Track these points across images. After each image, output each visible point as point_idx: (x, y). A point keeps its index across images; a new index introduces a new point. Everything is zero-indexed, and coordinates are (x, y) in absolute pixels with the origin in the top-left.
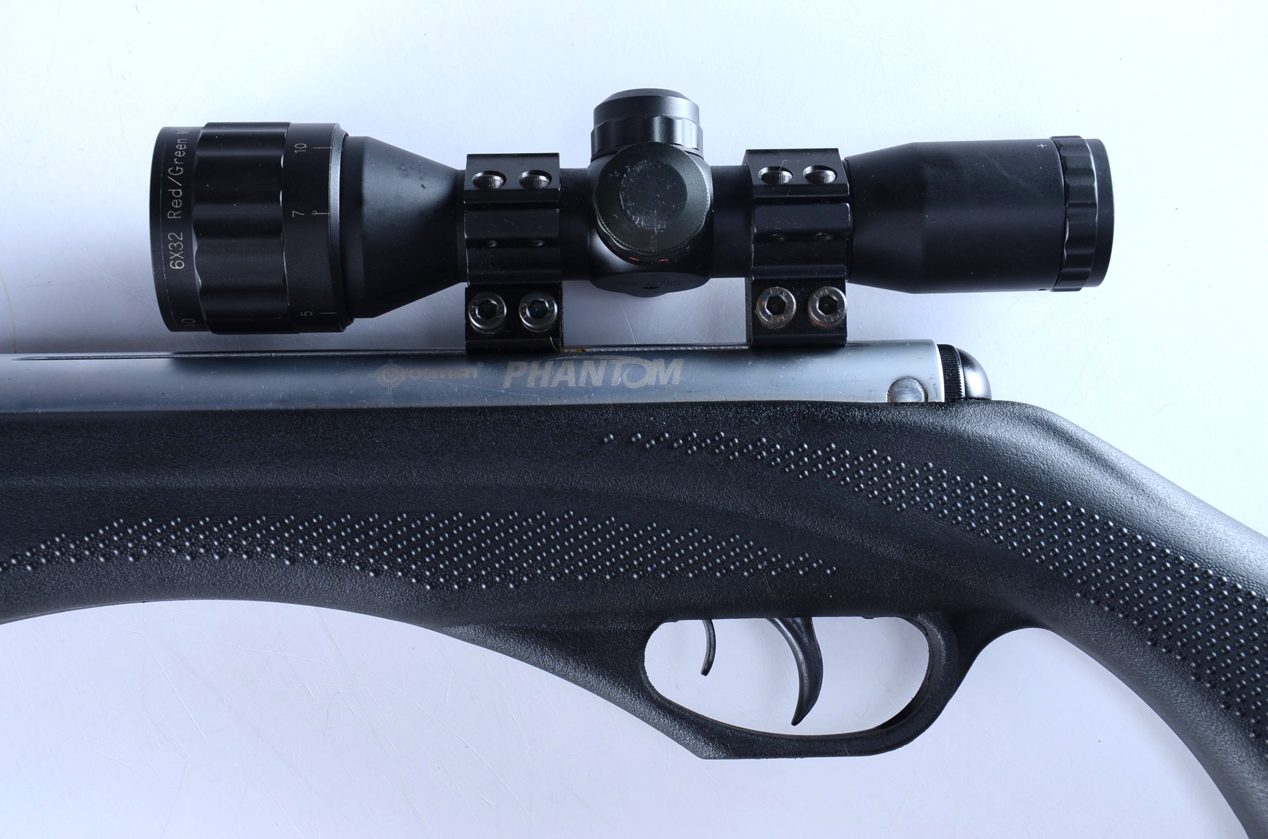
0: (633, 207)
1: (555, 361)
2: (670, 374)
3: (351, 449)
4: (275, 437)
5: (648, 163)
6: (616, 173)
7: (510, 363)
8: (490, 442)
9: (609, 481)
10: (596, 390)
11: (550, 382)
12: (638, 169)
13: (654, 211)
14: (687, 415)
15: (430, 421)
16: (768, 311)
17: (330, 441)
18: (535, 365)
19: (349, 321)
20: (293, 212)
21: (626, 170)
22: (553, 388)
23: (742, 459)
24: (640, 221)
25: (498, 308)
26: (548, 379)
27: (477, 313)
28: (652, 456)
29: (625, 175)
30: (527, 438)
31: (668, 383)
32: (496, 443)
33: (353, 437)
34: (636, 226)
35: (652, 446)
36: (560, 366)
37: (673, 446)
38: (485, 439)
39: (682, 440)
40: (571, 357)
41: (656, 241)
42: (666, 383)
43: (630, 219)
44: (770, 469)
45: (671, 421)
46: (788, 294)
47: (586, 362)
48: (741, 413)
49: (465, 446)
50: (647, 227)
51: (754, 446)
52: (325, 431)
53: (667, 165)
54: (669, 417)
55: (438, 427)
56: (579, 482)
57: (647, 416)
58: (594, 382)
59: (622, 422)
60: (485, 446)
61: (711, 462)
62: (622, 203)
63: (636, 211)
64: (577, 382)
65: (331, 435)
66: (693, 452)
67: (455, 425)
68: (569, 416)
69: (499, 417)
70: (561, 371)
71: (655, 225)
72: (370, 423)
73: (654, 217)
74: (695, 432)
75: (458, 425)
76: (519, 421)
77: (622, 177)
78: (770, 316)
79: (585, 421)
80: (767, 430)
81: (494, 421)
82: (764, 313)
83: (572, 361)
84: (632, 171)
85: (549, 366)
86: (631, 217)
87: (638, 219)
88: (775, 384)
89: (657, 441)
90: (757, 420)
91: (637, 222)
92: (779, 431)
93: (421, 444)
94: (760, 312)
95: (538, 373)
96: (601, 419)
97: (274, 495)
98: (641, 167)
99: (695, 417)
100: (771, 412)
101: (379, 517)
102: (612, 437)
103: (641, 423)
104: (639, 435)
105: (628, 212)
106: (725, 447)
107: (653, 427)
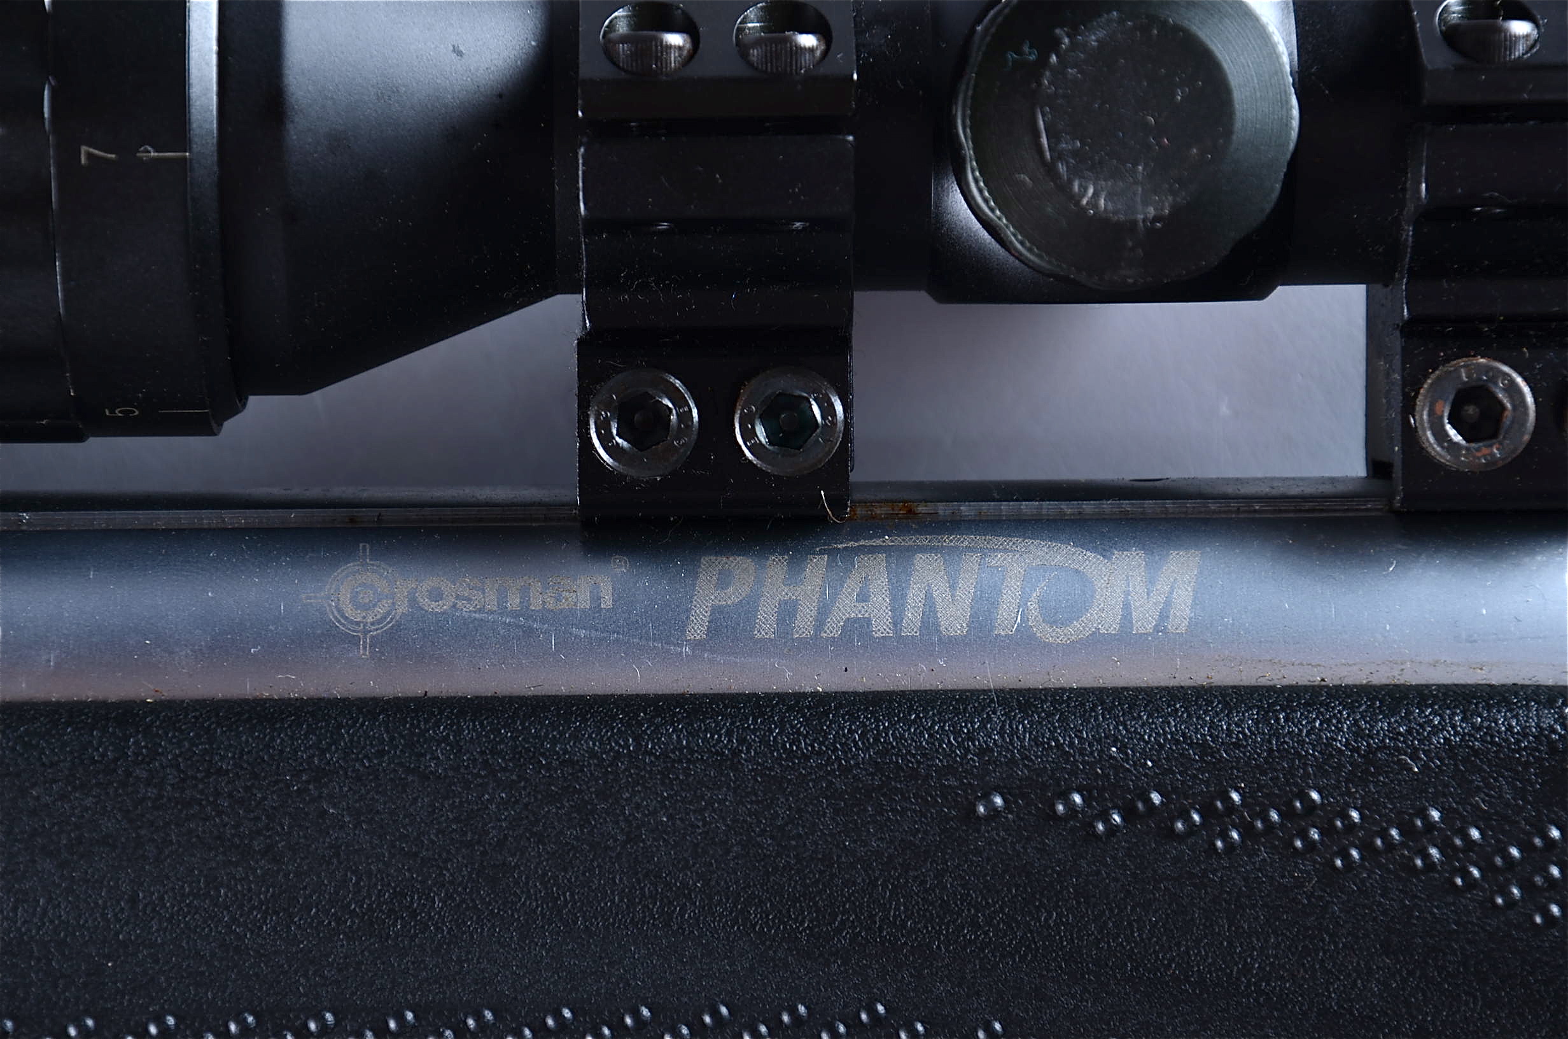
0: (1075, 153)
1: (832, 553)
2: (1162, 599)
3: (259, 832)
4: (38, 798)
5: (1121, 21)
6: (1026, 49)
7: (705, 560)
8: (654, 813)
9: (989, 923)
10: (951, 644)
11: (820, 624)
12: (1093, 40)
13: (1135, 165)
14: (1215, 739)
15: (482, 753)
16: (1452, 432)
17: (197, 808)
18: (776, 567)
19: (234, 407)
20: (84, 149)
21: (1058, 42)
22: (827, 639)
23: (1371, 872)
24: (1096, 195)
25: (673, 417)
26: (814, 613)
27: (614, 431)
28: (1114, 858)
29: (1054, 58)
30: (758, 802)
31: (1156, 629)
32: (671, 817)
33: (264, 798)
34: (1083, 210)
35: (1112, 829)
36: (847, 571)
37: (1172, 829)
38: (638, 806)
39: (1199, 812)
40: (879, 542)
41: (1140, 252)
42: (1150, 628)
43: (1064, 188)
44: (1450, 899)
45: (1167, 759)
46: (1513, 382)
47: (920, 560)
48: (1370, 736)
49: (582, 827)
50: (1115, 213)
51: (1407, 830)
52: (183, 780)
53: (1177, 28)
54: (1161, 746)
55: (504, 770)
56: (904, 926)
57: (1099, 741)
58: (943, 623)
59: (1028, 758)
60: (639, 827)
61: (1283, 877)
62: (1044, 140)
63: (1085, 164)
64: (896, 623)
65: (201, 792)
66: (1230, 845)
67: (555, 763)
68: (876, 740)
69: (679, 740)
70: (852, 585)
71: (1140, 207)
72: (312, 757)
73: (1136, 183)
74: (1237, 790)
75: (563, 763)
76: (736, 753)
77: (1043, 61)
78: (1457, 444)
79: (924, 755)
80: (1446, 786)
81: (664, 754)
82: (1442, 436)
83: (882, 556)
84: (1074, 45)
85: (816, 568)
86: (1070, 182)
87: (1091, 191)
88: (1464, 636)
89: (1129, 814)
90: (1414, 757)
91: (1084, 201)
92: (1478, 788)
93: (457, 820)
94: (1429, 434)
95: (786, 593)
96: (967, 750)
97: (39, 960)
98: (1101, 34)
99: (1237, 745)
100: (1456, 734)
101: (338, 1021)
102: (998, 801)
103: (1084, 763)
104: (1077, 799)
105: (1062, 168)
106: (1321, 834)
107: (1116, 775)
